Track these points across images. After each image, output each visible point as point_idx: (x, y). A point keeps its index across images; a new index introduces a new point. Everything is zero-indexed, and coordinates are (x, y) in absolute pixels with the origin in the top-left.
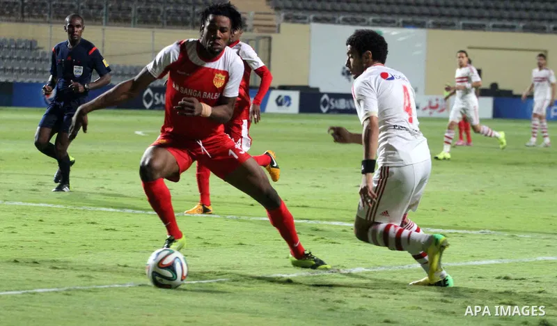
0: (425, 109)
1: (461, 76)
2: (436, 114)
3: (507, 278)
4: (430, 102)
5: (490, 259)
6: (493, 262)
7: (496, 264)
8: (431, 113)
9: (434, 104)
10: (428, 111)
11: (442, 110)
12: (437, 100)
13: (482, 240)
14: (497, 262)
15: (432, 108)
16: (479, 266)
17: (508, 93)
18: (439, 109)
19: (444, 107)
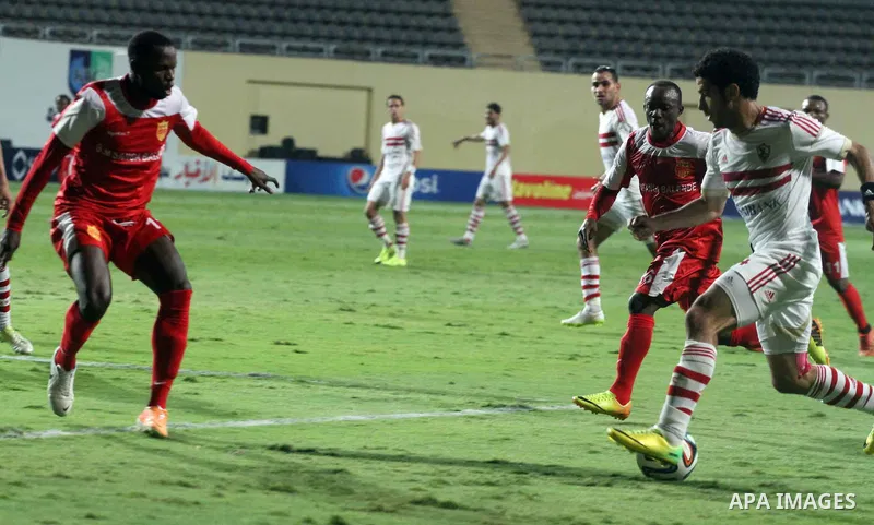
0: (178, 177)
1: (394, 136)
2: (195, 185)
3: (286, 449)
4: (187, 167)
5: (261, 418)
6: (266, 422)
7: (270, 426)
8: (187, 184)
9: (193, 169)
10: (183, 180)
11: (206, 179)
12: (198, 162)
13: (253, 387)
14: (272, 423)
15: (189, 175)
16: (244, 429)
17: (310, 155)
18: (201, 177)
19: (208, 174)
